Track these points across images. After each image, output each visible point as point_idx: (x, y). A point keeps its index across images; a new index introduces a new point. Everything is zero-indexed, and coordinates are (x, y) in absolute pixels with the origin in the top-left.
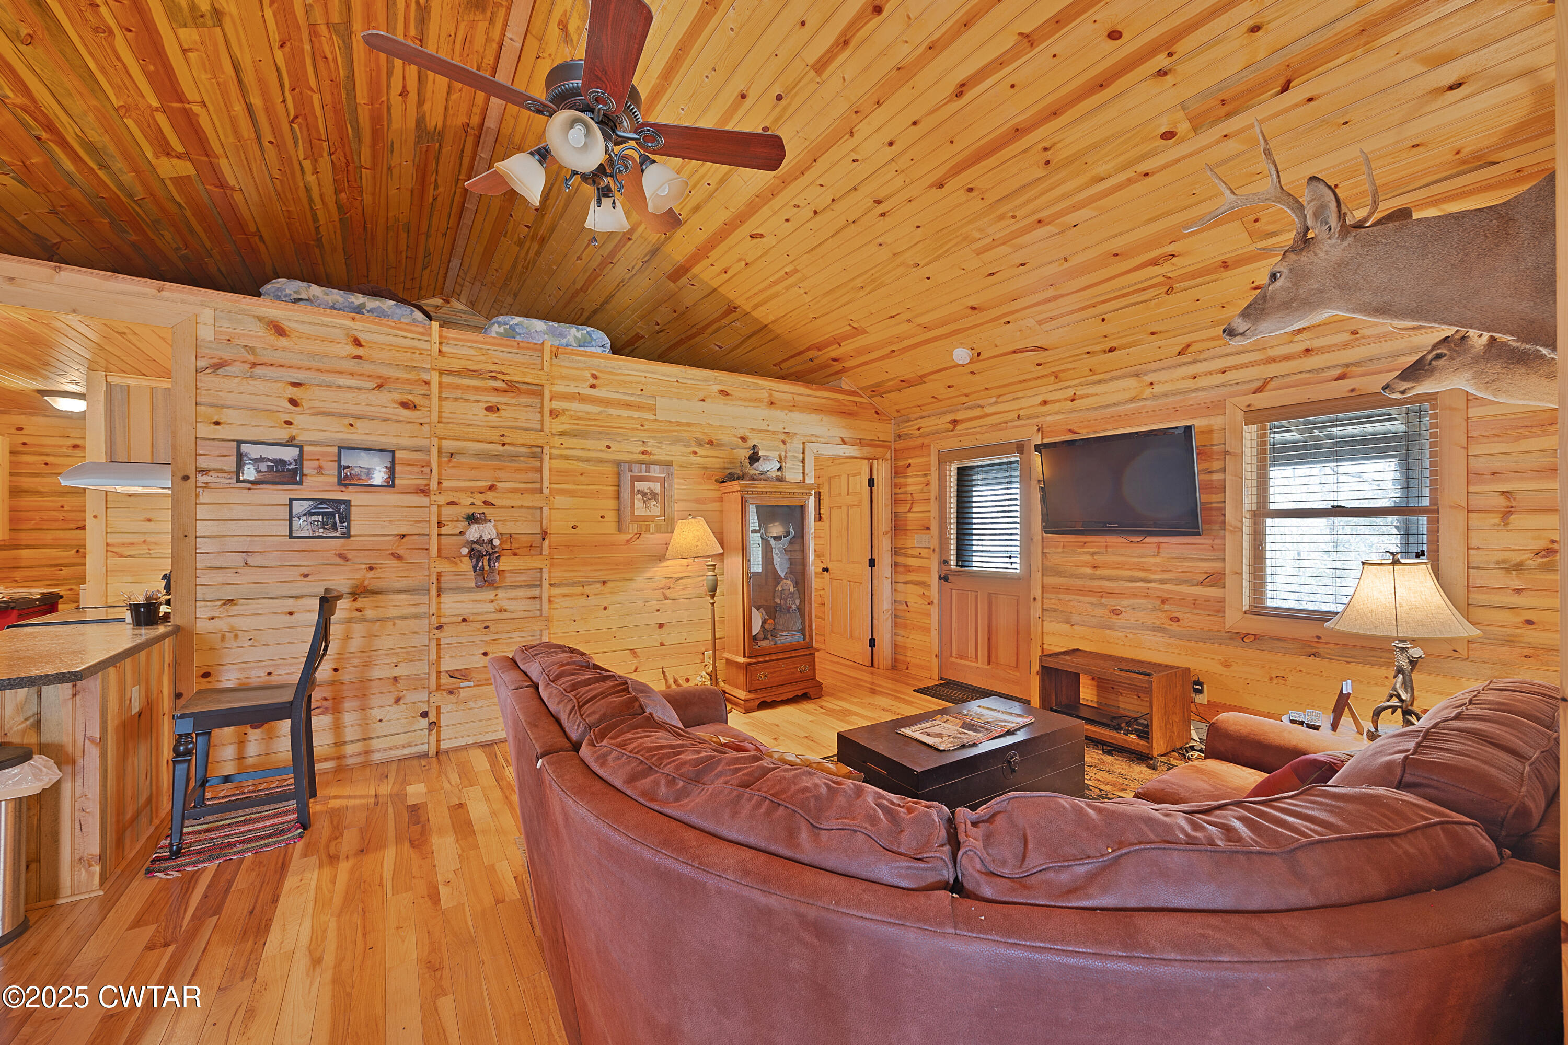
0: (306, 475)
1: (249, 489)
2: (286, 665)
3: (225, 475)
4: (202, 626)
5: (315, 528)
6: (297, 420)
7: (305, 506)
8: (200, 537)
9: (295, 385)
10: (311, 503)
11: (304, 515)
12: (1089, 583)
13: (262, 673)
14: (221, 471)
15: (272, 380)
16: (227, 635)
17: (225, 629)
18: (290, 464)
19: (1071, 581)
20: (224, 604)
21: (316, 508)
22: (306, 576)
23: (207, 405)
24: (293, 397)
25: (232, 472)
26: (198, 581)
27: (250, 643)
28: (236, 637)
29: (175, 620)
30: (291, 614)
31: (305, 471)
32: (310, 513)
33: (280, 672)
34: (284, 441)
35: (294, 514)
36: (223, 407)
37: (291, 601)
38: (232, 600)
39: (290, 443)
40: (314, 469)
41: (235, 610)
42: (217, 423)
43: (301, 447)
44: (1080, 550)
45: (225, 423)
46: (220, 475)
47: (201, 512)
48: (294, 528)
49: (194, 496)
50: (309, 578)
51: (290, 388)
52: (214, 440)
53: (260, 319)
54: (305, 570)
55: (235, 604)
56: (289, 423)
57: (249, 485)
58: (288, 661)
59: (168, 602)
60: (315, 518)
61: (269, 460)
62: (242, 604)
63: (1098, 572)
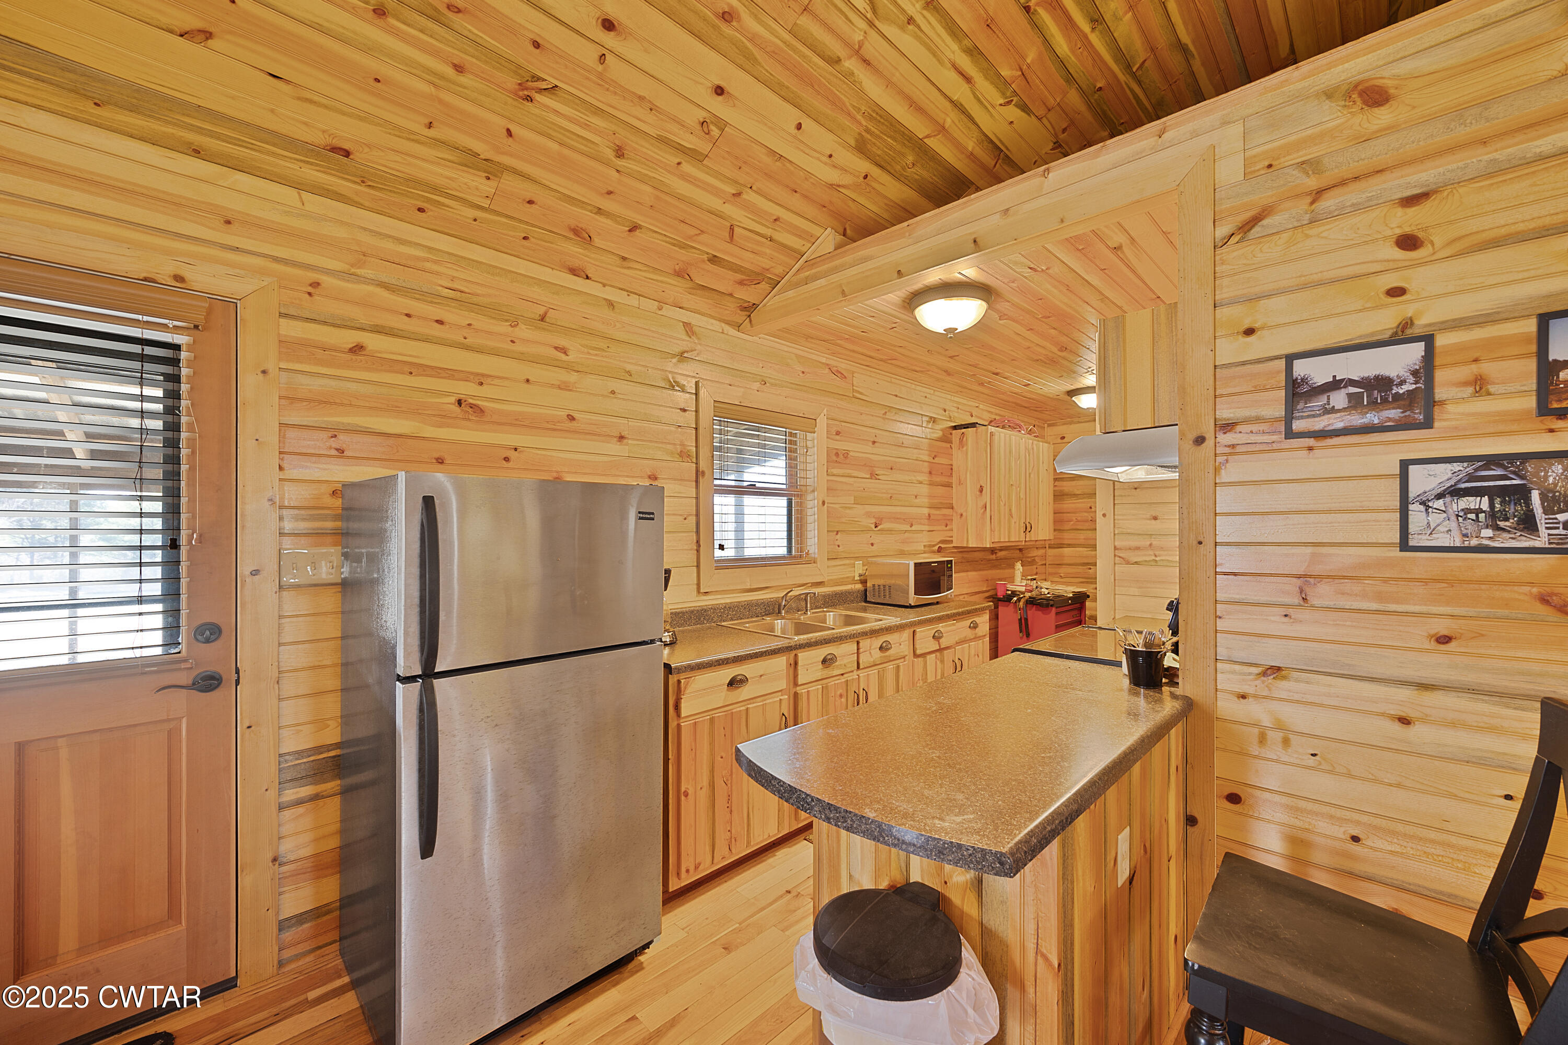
0: (1442, 403)
1: (1310, 449)
2: (1394, 833)
3: (1264, 427)
4: (1226, 707)
5: (1470, 527)
6: (1415, 280)
7: (1443, 475)
8: (1222, 544)
9: (1410, 201)
10: (1457, 467)
11: (1439, 496)
13: (1342, 832)
14: (1258, 420)
15: (1357, 208)
16: (1271, 734)
17: (1266, 722)
18: (1403, 382)
20: (1264, 674)
21: (1471, 478)
22: (1444, 640)
23: (1233, 302)
24: (1407, 230)
25: (1277, 420)
26: (1221, 625)
27: (1312, 761)
28: (1286, 742)
29: (1185, 687)
30: (1405, 721)
31: (1440, 393)
32: (1455, 492)
33: (1379, 843)
34: (1386, 336)
35: (1412, 495)
36: (1259, 298)
37: (1405, 694)
38: (1279, 669)
39: (1400, 336)
40: (1466, 384)
41: (1282, 688)
42: (1250, 332)
43: (1428, 340)
45: (1262, 328)
46: (1255, 428)
47: (1225, 500)
48: (1411, 528)
49: (1212, 471)
50: (1452, 646)
51: (1400, 211)
52: (1243, 363)
53: (1329, 94)
54: (1442, 627)
55: (1284, 678)
56: (1397, 292)
57: (1311, 442)
58: (1400, 827)
59: (1175, 650)
60: (1471, 502)
61: (1352, 382)
62: (1297, 680)
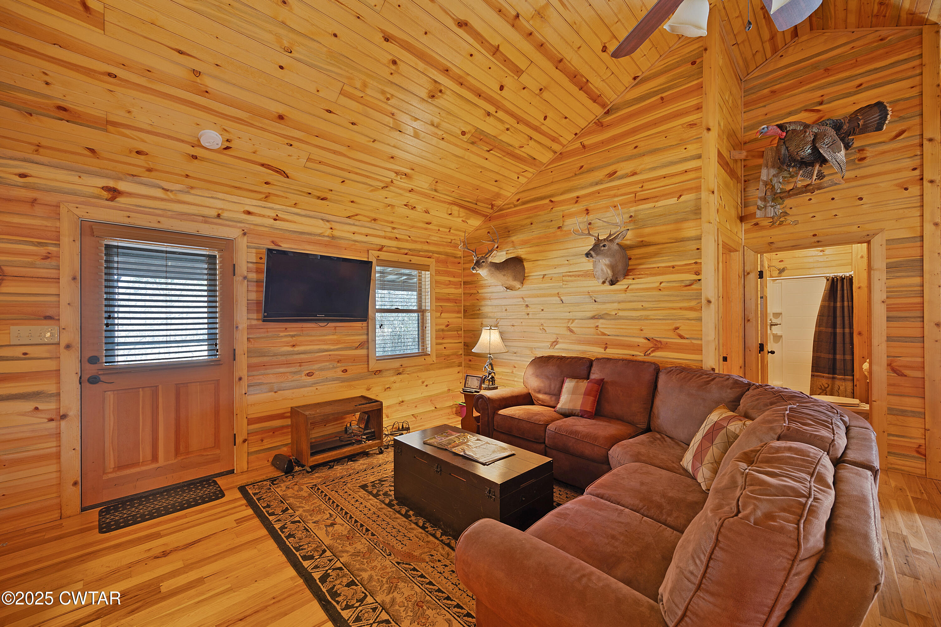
12: (290, 358)
19: (274, 359)
44: (282, 334)
63: (296, 349)
